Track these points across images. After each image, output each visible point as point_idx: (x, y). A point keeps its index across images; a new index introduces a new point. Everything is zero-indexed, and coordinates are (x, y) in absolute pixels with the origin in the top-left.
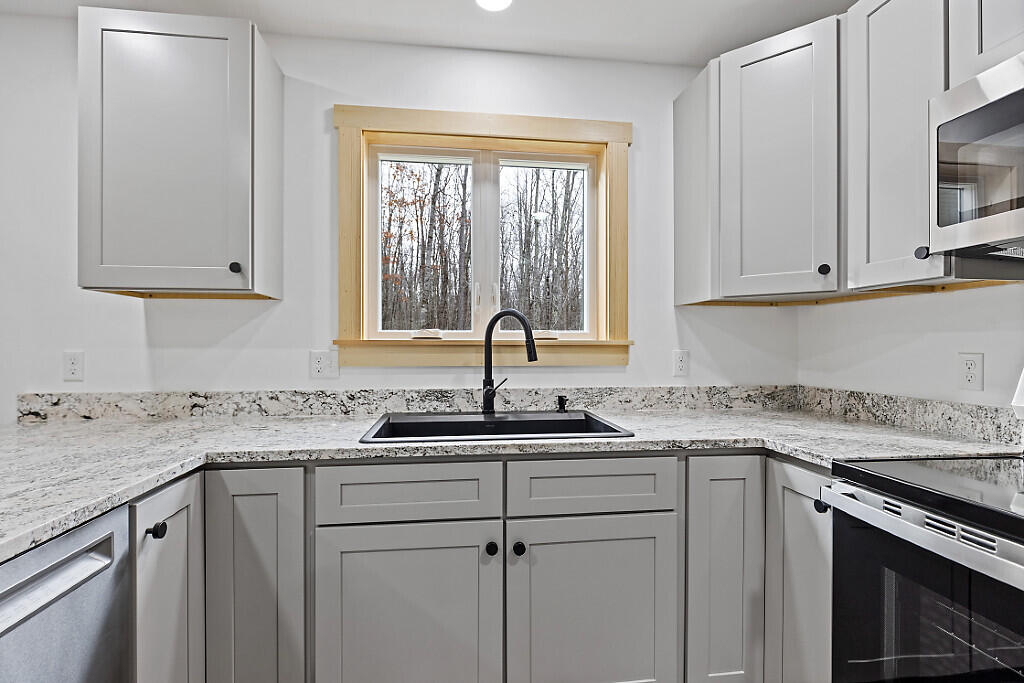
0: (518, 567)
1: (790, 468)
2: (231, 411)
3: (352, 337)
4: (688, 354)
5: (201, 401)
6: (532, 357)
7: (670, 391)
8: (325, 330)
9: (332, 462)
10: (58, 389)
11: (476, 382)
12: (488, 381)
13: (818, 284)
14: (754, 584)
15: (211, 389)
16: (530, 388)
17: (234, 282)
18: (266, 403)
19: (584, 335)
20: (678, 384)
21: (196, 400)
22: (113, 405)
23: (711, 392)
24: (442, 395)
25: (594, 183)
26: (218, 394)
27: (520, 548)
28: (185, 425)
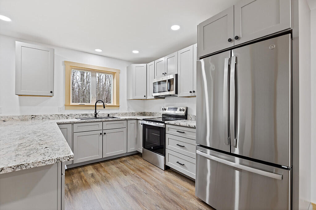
0: (105, 136)
1: (139, 121)
2: (41, 119)
3: (68, 104)
4: (129, 107)
5: (34, 117)
6: (104, 108)
7: (126, 113)
8: (62, 103)
9: (76, 123)
11: (93, 112)
12: (96, 112)
13: (144, 98)
14: (136, 137)
15: (36, 115)
16: (102, 113)
18: (49, 117)
19: (112, 104)
20: (127, 112)
22: (11, 118)
23: (132, 113)
24: (86, 115)
25: (114, 78)
26: (38, 115)
27: (105, 134)
28: (30, 122)
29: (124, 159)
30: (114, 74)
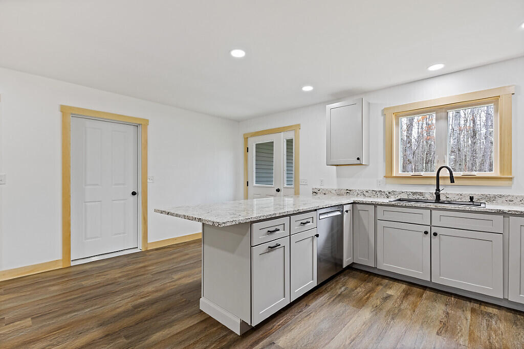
3: (389, 175)
6: (452, 181)
8: (381, 173)
9: (381, 205)
10: (319, 187)
12: (438, 189)
15: (351, 189)
16: (458, 193)
17: (358, 162)
18: (365, 193)
21: (348, 191)
22: (330, 191)
24: (421, 194)
26: (353, 190)
27: (435, 234)
28: (345, 196)
29: (490, 310)
30: (496, 100)
